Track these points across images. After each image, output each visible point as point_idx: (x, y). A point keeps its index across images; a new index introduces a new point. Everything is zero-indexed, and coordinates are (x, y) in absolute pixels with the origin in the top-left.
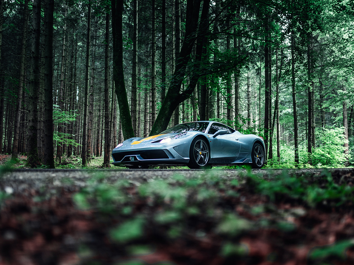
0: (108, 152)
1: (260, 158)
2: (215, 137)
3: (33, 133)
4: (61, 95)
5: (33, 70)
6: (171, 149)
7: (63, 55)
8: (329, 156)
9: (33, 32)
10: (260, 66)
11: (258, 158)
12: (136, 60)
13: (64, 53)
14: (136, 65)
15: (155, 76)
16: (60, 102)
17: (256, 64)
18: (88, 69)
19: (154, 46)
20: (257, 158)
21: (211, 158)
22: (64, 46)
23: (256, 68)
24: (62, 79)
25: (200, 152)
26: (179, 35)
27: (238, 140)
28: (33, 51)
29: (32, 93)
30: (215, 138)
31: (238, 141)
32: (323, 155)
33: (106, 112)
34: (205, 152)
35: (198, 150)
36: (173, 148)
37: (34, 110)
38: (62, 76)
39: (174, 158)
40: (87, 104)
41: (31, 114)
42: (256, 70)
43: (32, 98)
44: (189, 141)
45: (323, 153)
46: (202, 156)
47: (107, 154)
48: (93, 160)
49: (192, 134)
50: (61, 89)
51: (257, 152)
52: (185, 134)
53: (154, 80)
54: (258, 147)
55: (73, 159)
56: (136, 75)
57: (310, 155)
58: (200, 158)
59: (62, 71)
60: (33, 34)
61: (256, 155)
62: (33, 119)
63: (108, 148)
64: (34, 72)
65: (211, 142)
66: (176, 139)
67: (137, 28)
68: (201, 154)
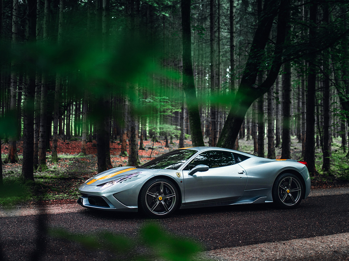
11: (289, 194)
21: (183, 202)
27: (242, 173)
31: (244, 176)
34: (169, 196)
35: (154, 196)
36: (113, 195)
39: (114, 206)
46: (162, 202)
49: (146, 175)
52: (137, 176)
54: (290, 178)
58: (157, 205)
65: (181, 182)
66: (121, 183)
68: (162, 200)
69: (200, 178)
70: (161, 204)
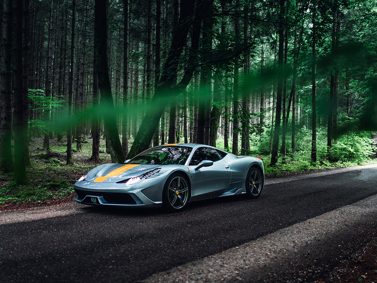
0: (97, 142)
1: (257, 185)
2: (197, 170)
3: (6, 133)
4: (48, 74)
5: (4, 60)
6: (139, 192)
7: (51, 28)
8: (352, 150)
9: (5, 16)
10: (276, 39)
11: (255, 186)
12: (127, 41)
13: (51, 26)
14: (127, 47)
15: (151, 55)
16: (48, 82)
17: (271, 36)
18: (73, 51)
19: (150, 20)
20: (253, 185)
21: (192, 196)
22: (52, 18)
23: (271, 41)
24: (50, 56)
25: (177, 192)
26: (178, 9)
27: (228, 168)
28: (5, 38)
29: (4, 87)
30: (197, 172)
31: (229, 170)
32: (344, 149)
33: (95, 98)
34: (184, 190)
35: (174, 190)
36: (142, 191)
37: (6, 107)
38: (49, 52)
39: (142, 203)
40: (72, 90)
41: (3, 111)
42: (272, 43)
43: (4, 92)
44: (162, 180)
45: (345, 146)
46: (179, 196)
47: (96, 145)
48: (86, 144)
49: (167, 170)
50: (49, 68)
51: (253, 178)
52: (158, 172)
53: (150, 60)
54: (255, 172)
55: (64, 144)
56: (127, 58)
57: (329, 148)
58: (176, 199)
59: (50, 47)
60: (4, 18)
61: (251, 183)
62: (5, 117)
63: (97, 139)
64: (6, 62)
65: (192, 176)
66: (146, 178)
67: (129, 2)
68: (179, 194)
69: (204, 172)
70: (178, 197)
